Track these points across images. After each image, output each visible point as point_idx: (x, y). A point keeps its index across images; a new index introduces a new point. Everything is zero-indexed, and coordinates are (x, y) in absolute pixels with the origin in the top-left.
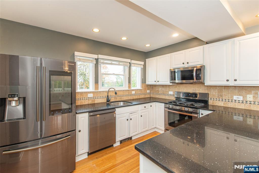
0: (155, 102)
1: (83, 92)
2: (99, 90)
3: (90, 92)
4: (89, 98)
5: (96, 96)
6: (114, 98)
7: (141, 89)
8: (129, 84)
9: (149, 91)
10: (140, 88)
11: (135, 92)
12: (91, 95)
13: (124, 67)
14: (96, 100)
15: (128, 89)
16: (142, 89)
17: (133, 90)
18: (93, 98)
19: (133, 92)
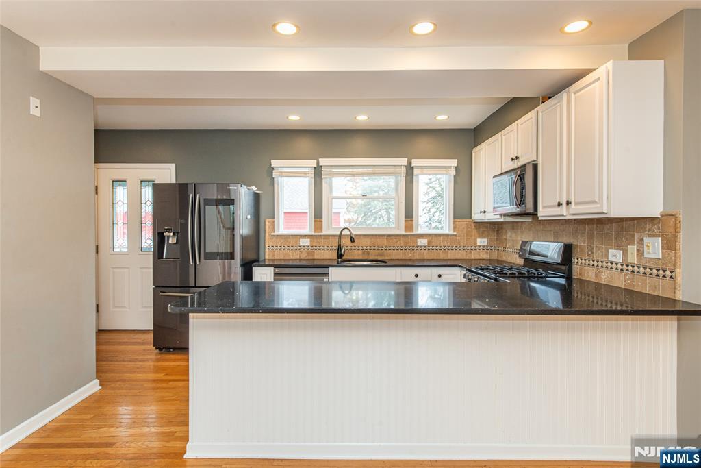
0: (460, 266)
1: (289, 236)
2: (324, 233)
3: (305, 236)
4: (306, 247)
5: (318, 245)
6: (360, 252)
7: (452, 233)
8: (405, 221)
9: (486, 240)
10: (449, 230)
11: (429, 242)
12: (305, 242)
13: (396, 177)
14: (318, 252)
15: (403, 233)
16: (455, 233)
17: (421, 236)
18: (310, 247)
19: (419, 241)
